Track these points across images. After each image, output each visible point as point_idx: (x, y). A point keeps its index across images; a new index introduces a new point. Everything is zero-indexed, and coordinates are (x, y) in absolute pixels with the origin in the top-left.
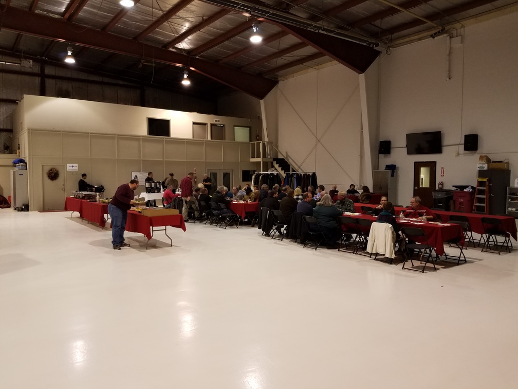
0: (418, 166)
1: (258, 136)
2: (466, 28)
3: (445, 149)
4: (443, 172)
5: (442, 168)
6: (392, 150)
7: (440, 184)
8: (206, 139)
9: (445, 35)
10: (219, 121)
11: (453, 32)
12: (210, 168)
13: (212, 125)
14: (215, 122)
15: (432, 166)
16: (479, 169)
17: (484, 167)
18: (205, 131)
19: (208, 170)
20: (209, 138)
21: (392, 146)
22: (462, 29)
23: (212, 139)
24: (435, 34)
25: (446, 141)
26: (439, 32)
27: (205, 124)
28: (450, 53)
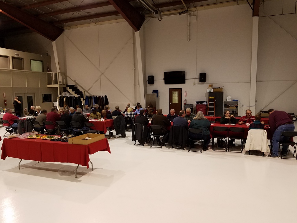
0: (171, 91)
1: (48, 68)
2: (198, 11)
3: (187, 81)
4: (186, 94)
5: (186, 92)
6: (155, 81)
7: (185, 101)
8: (9, 69)
9: (187, 14)
10: (18, 55)
11: (191, 13)
12: (17, 93)
13: (13, 58)
14: (15, 56)
15: (180, 90)
16: (208, 92)
17: (211, 91)
18: (8, 62)
19: (15, 94)
20: (11, 68)
21: (155, 79)
22: (196, 12)
23: (13, 68)
24: (182, 12)
25: (188, 76)
26: (184, 11)
27: (7, 57)
28: (190, 25)
